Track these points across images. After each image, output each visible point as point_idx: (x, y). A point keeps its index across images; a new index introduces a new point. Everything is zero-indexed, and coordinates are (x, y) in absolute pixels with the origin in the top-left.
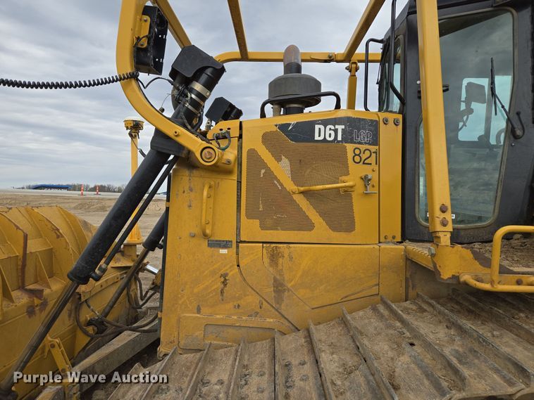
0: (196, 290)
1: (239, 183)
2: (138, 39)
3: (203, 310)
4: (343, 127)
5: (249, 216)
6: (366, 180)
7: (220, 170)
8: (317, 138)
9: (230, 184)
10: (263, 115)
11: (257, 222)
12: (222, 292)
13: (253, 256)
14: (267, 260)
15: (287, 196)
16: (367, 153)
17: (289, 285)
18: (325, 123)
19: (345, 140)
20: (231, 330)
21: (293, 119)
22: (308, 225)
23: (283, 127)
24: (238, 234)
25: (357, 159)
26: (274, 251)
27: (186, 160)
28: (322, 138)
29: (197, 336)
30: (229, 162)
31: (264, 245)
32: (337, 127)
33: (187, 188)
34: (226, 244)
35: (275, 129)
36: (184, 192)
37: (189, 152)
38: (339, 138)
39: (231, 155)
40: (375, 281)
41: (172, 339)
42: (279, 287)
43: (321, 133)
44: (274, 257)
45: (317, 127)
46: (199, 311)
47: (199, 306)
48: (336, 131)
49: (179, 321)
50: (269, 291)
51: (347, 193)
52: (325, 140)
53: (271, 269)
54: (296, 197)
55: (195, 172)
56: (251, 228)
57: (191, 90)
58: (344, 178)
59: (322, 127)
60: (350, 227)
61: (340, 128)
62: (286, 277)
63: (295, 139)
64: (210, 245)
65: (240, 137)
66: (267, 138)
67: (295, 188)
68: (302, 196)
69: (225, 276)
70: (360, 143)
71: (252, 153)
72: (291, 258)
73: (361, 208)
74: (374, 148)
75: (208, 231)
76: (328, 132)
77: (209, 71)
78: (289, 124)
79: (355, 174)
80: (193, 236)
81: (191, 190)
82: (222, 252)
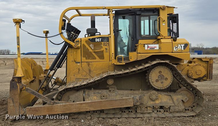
0: (73, 72)
1: (81, 50)
2: (62, 26)
3: (75, 76)
5: (83, 57)
6: (106, 49)
7: (78, 48)
8: (96, 41)
9: (79, 51)
10: (85, 37)
11: (85, 58)
12: (79, 72)
13: (85, 65)
14: (87, 65)
15: (91, 52)
16: (106, 44)
18: (98, 38)
19: (102, 41)
20: (81, 79)
21: (91, 38)
22: (95, 58)
23: (89, 39)
24: (81, 61)
25: (104, 45)
27: (71, 47)
29: (74, 81)
30: (79, 47)
31: (87, 62)
34: (79, 63)
35: (88, 40)
37: (71, 45)
39: (79, 45)
40: (108, 69)
41: (69, 82)
42: (90, 71)
43: (97, 40)
44: (89, 65)
45: (96, 39)
46: (74, 76)
48: (100, 40)
49: (70, 78)
50: (88, 72)
51: (103, 51)
53: (88, 67)
54: (92, 53)
55: (72, 49)
56: (84, 59)
57: (71, 33)
58: (102, 49)
60: (103, 59)
61: (100, 39)
62: (91, 69)
63: (92, 41)
64: (76, 63)
65: (81, 41)
66: (86, 41)
68: (94, 52)
69: (79, 69)
70: (105, 42)
71: (84, 45)
72: (92, 65)
73: (106, 55)
74: (108, 42)
75: (75, 60)
77: (74, 30)
79: (104, 48)
80: (72, 61)
81: (72, 52)
82: (78, 64)
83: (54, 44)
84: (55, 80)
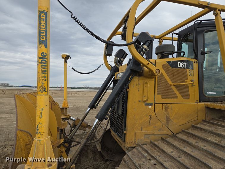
0: (141, 122)
3: (144, 129)
4: (186, 63)
5: (158, 94)
6: (192, 81)
8: (179, 67)
9: (152, 82)
11: (160, 96)
12: (150, 122)
13: (160, 108)
14: (164, 110)
16: (191, 72)
17: (171, 118)
20: (153, 136)
21: (172, 60)
22: (176, 97)
24: (155, 101)
26: (166, 106)
28: (180, 67)
29: (142, 139)
31: (163, 104)
32: (184, 63)
33: (137, 84)
34: (150, 104)
35: (167, 63)
36: (136, 85)
38: (185, 67)
40: (196, 115)
41: (132, 141)
42: (168, 119)
43: (180, 65)
44: (166, 108)
45: (179, 63)
46: (142, 130)
47: (142, 128)
48: (184, 64)
49: (135, 133)
50: (164, 121)
52: (181, 68)
53: (165, 113)
54: (172, 87)
55: (140, 78)
56: (159, 99)
58: (186, 80)
59: (180, 63)
60: (188, 98)
61: (185, 63)
62: (170, 115)
63: (172, 67)
64: (145, 105)
67: (172, 84)
68: (174, 87)
69: (150, 116)
70: (190, 69)
72: (172, 109)
76: (182, 65)
77: (149, 42)
78: (170, 62)
79: (189, 80)
80: (139, 101)
81: (139, 84)
82: (150, 107)
83: (79, 73)
84: (74, 122)
